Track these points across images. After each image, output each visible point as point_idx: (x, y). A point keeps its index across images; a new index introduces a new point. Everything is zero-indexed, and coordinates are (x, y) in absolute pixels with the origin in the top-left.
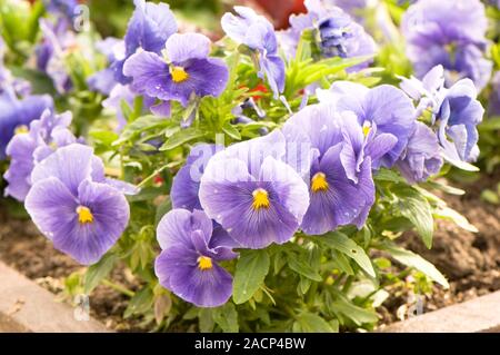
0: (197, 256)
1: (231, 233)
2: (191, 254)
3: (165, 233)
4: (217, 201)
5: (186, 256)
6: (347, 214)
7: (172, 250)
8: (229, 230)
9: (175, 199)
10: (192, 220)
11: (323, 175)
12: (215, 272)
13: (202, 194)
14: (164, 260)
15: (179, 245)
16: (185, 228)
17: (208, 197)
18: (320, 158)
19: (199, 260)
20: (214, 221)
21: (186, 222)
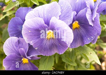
0: (22, 58)
1: (37, 49)
2: (19, 57)
3: (7, 48)
4: (31, 36)
5: (17, 58)
6: (89, 39)
7: (11, 56)
8: (36, 49)
9: (10, 32)
10: (19, 42)
11: (77, 22)
12: (30, 65)
13: (23, 32)
14: (7, 60)
15: (13, 54)
16: (16, 46)
17: (26, 34)
18: (76, 15)
19: (22, 60)
20: (29, 44)
21: (16, 43)
